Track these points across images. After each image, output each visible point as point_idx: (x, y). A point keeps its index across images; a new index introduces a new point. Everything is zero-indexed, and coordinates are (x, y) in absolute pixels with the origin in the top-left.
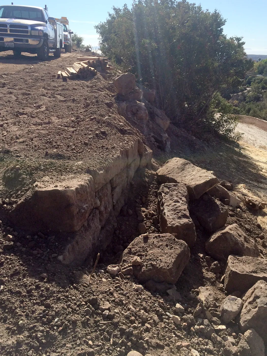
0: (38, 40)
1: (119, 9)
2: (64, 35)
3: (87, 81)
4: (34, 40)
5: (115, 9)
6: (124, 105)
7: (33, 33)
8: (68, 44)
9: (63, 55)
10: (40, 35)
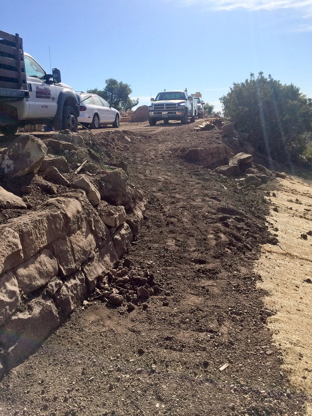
0: (182, 112)
1: (238, 84)
2: (198, 106)
3: (209, 131)
4: (179, 112)
5: (234, 84)
6: (226, 139)
7: (179, 108)
8: (200, 113)
9: (196, 121)
10: (183, 108)
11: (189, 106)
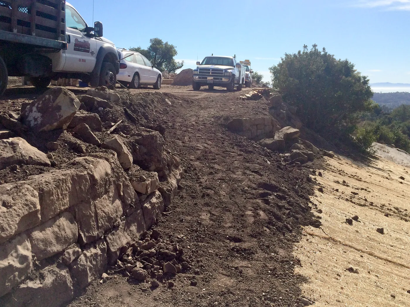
0: (228, 79)
1: (290, 54)
2: (246, 74)
3: (256, 101)
4: (225, 79)
5: (286, 55)
6: (273, 111)
7: (225, 75)
8: (248, 81)
9: (243, 89)
10: (230, 75)
11: (237, 74)
